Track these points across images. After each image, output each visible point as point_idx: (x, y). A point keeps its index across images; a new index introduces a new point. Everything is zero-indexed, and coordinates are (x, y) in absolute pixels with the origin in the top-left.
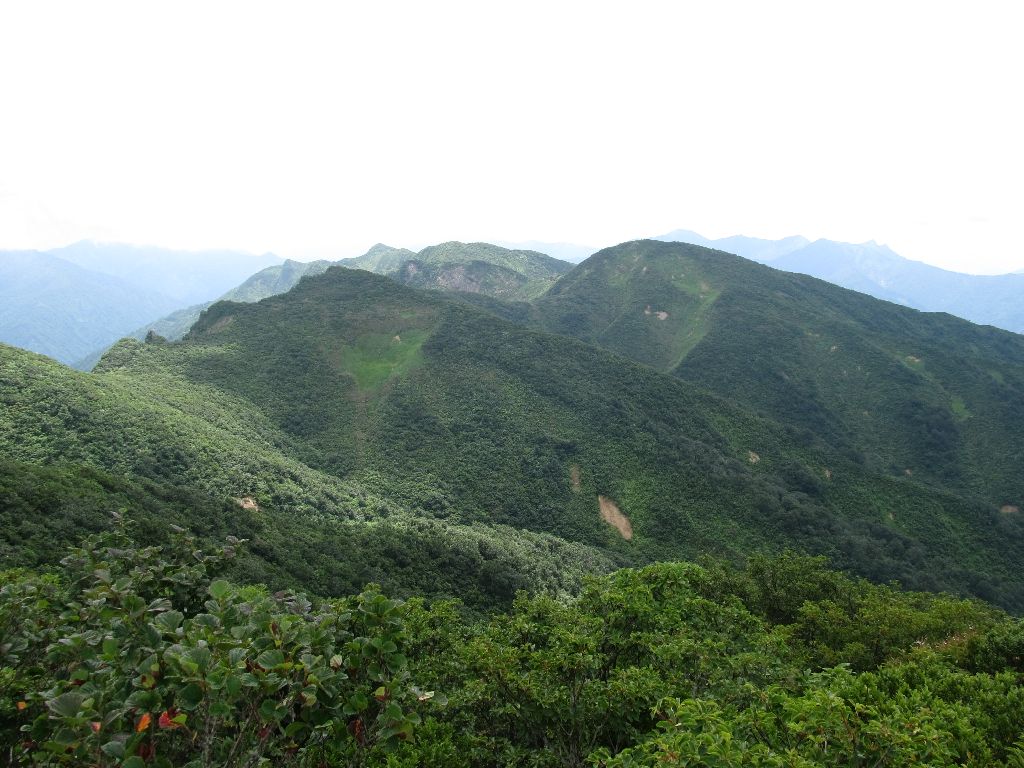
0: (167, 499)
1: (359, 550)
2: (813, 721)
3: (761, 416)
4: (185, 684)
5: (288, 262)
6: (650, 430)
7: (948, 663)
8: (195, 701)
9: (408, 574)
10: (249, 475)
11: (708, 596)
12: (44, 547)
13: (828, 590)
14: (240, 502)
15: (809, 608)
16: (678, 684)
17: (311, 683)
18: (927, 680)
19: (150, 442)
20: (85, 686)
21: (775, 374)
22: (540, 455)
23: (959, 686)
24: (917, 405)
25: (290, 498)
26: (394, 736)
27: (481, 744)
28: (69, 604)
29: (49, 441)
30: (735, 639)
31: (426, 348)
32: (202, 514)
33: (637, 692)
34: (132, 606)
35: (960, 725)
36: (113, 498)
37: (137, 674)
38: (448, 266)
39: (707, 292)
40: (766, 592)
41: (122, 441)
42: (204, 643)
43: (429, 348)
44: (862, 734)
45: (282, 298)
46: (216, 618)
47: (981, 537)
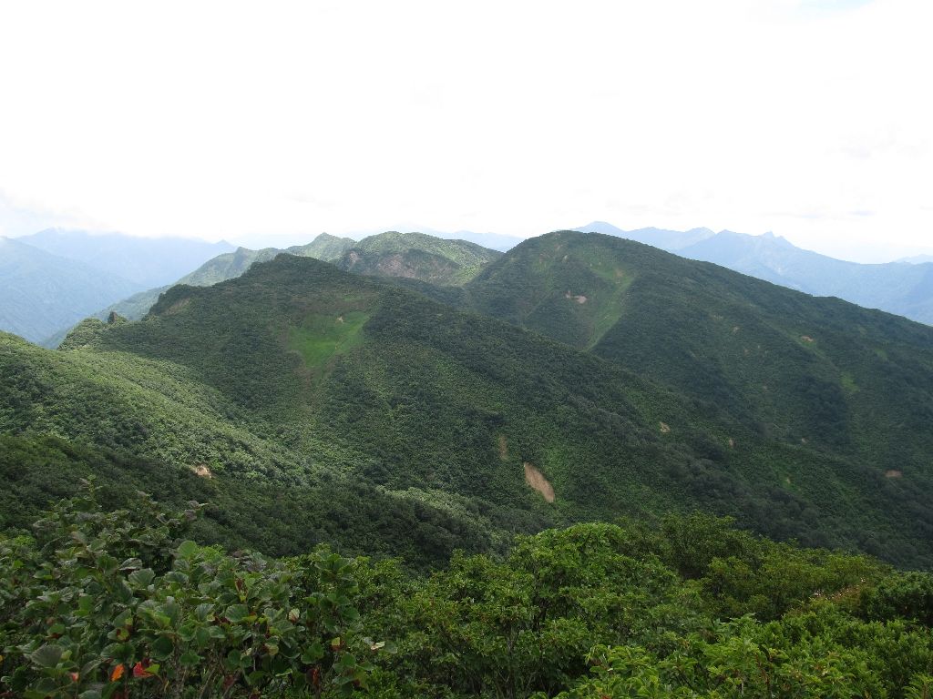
0: (126, 466)
1: (305, 514)
2: (731, 665)
3: (670, 390)
4: (157, 637)
5: (240, 249)
6: (571, 403)
7: (844, 612)
8: (167, 653)
9: (349, 535)
10: (204, 445)
11: (626, 553)
12: (12, 512)
13: (734, 547)
14: (196, 470)
15: (717, 563)
16: (603, 634)
17: (273, 634)
18: (826, 628)
19: (112, 414)
20: (62, 639)
21: (683, 353)
22: (471, 426)
23: (855, 633)
24: (811, 380)
25: (241, 466)
26: (349, 683)
27: (423, 690)
28: (43, 565)
29: (16, 413)
30: (653, 592)
31: (366, 328)
32: (160, 481)
33: (567, 641)
34: (106, 565)
35: (858, 668)
36: (75, 466)
37: (112, 628)
38: (388, 254)
39: (622, 279)
40: (678, 550)
41: (85, 414)
42: (172, 599)
43: (369, 328)
44: (776, 676)
45: (235, 282)
46: (184, 575)
47: (870, 500)
